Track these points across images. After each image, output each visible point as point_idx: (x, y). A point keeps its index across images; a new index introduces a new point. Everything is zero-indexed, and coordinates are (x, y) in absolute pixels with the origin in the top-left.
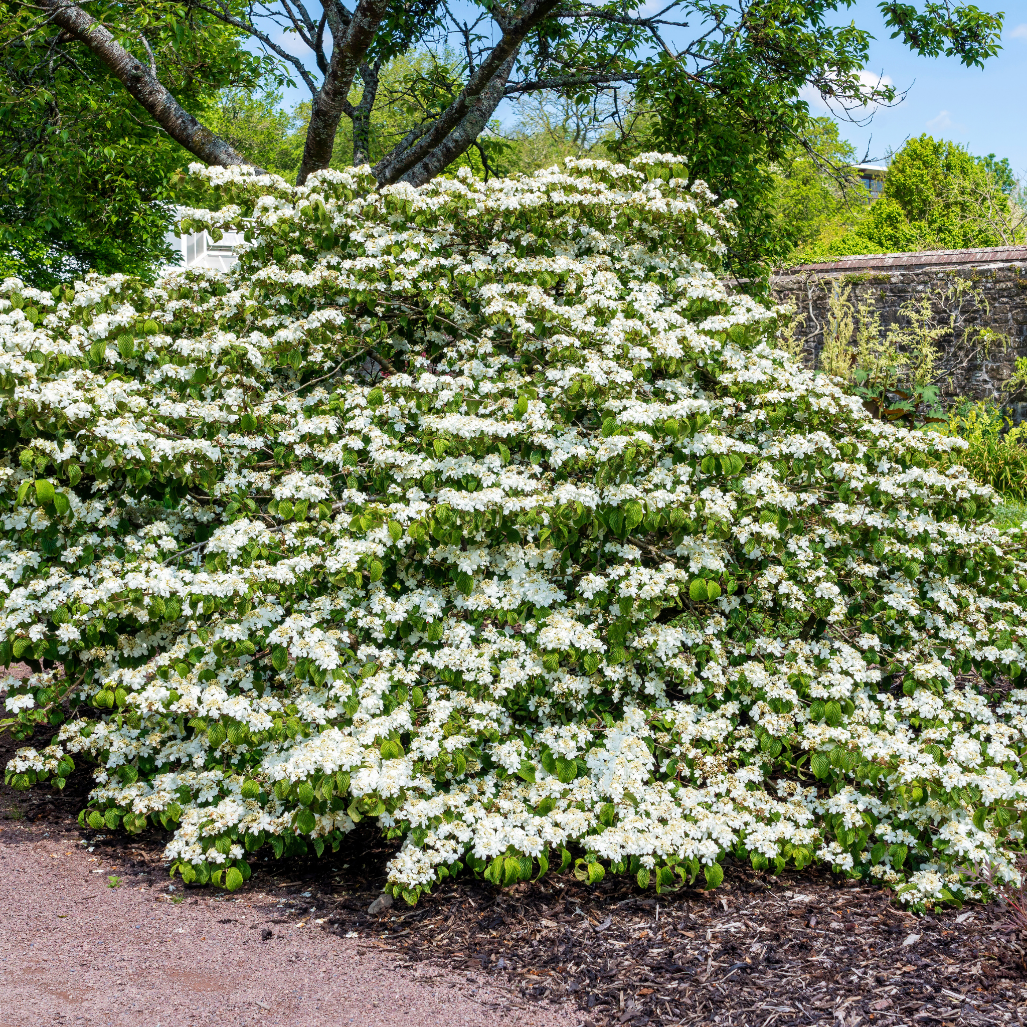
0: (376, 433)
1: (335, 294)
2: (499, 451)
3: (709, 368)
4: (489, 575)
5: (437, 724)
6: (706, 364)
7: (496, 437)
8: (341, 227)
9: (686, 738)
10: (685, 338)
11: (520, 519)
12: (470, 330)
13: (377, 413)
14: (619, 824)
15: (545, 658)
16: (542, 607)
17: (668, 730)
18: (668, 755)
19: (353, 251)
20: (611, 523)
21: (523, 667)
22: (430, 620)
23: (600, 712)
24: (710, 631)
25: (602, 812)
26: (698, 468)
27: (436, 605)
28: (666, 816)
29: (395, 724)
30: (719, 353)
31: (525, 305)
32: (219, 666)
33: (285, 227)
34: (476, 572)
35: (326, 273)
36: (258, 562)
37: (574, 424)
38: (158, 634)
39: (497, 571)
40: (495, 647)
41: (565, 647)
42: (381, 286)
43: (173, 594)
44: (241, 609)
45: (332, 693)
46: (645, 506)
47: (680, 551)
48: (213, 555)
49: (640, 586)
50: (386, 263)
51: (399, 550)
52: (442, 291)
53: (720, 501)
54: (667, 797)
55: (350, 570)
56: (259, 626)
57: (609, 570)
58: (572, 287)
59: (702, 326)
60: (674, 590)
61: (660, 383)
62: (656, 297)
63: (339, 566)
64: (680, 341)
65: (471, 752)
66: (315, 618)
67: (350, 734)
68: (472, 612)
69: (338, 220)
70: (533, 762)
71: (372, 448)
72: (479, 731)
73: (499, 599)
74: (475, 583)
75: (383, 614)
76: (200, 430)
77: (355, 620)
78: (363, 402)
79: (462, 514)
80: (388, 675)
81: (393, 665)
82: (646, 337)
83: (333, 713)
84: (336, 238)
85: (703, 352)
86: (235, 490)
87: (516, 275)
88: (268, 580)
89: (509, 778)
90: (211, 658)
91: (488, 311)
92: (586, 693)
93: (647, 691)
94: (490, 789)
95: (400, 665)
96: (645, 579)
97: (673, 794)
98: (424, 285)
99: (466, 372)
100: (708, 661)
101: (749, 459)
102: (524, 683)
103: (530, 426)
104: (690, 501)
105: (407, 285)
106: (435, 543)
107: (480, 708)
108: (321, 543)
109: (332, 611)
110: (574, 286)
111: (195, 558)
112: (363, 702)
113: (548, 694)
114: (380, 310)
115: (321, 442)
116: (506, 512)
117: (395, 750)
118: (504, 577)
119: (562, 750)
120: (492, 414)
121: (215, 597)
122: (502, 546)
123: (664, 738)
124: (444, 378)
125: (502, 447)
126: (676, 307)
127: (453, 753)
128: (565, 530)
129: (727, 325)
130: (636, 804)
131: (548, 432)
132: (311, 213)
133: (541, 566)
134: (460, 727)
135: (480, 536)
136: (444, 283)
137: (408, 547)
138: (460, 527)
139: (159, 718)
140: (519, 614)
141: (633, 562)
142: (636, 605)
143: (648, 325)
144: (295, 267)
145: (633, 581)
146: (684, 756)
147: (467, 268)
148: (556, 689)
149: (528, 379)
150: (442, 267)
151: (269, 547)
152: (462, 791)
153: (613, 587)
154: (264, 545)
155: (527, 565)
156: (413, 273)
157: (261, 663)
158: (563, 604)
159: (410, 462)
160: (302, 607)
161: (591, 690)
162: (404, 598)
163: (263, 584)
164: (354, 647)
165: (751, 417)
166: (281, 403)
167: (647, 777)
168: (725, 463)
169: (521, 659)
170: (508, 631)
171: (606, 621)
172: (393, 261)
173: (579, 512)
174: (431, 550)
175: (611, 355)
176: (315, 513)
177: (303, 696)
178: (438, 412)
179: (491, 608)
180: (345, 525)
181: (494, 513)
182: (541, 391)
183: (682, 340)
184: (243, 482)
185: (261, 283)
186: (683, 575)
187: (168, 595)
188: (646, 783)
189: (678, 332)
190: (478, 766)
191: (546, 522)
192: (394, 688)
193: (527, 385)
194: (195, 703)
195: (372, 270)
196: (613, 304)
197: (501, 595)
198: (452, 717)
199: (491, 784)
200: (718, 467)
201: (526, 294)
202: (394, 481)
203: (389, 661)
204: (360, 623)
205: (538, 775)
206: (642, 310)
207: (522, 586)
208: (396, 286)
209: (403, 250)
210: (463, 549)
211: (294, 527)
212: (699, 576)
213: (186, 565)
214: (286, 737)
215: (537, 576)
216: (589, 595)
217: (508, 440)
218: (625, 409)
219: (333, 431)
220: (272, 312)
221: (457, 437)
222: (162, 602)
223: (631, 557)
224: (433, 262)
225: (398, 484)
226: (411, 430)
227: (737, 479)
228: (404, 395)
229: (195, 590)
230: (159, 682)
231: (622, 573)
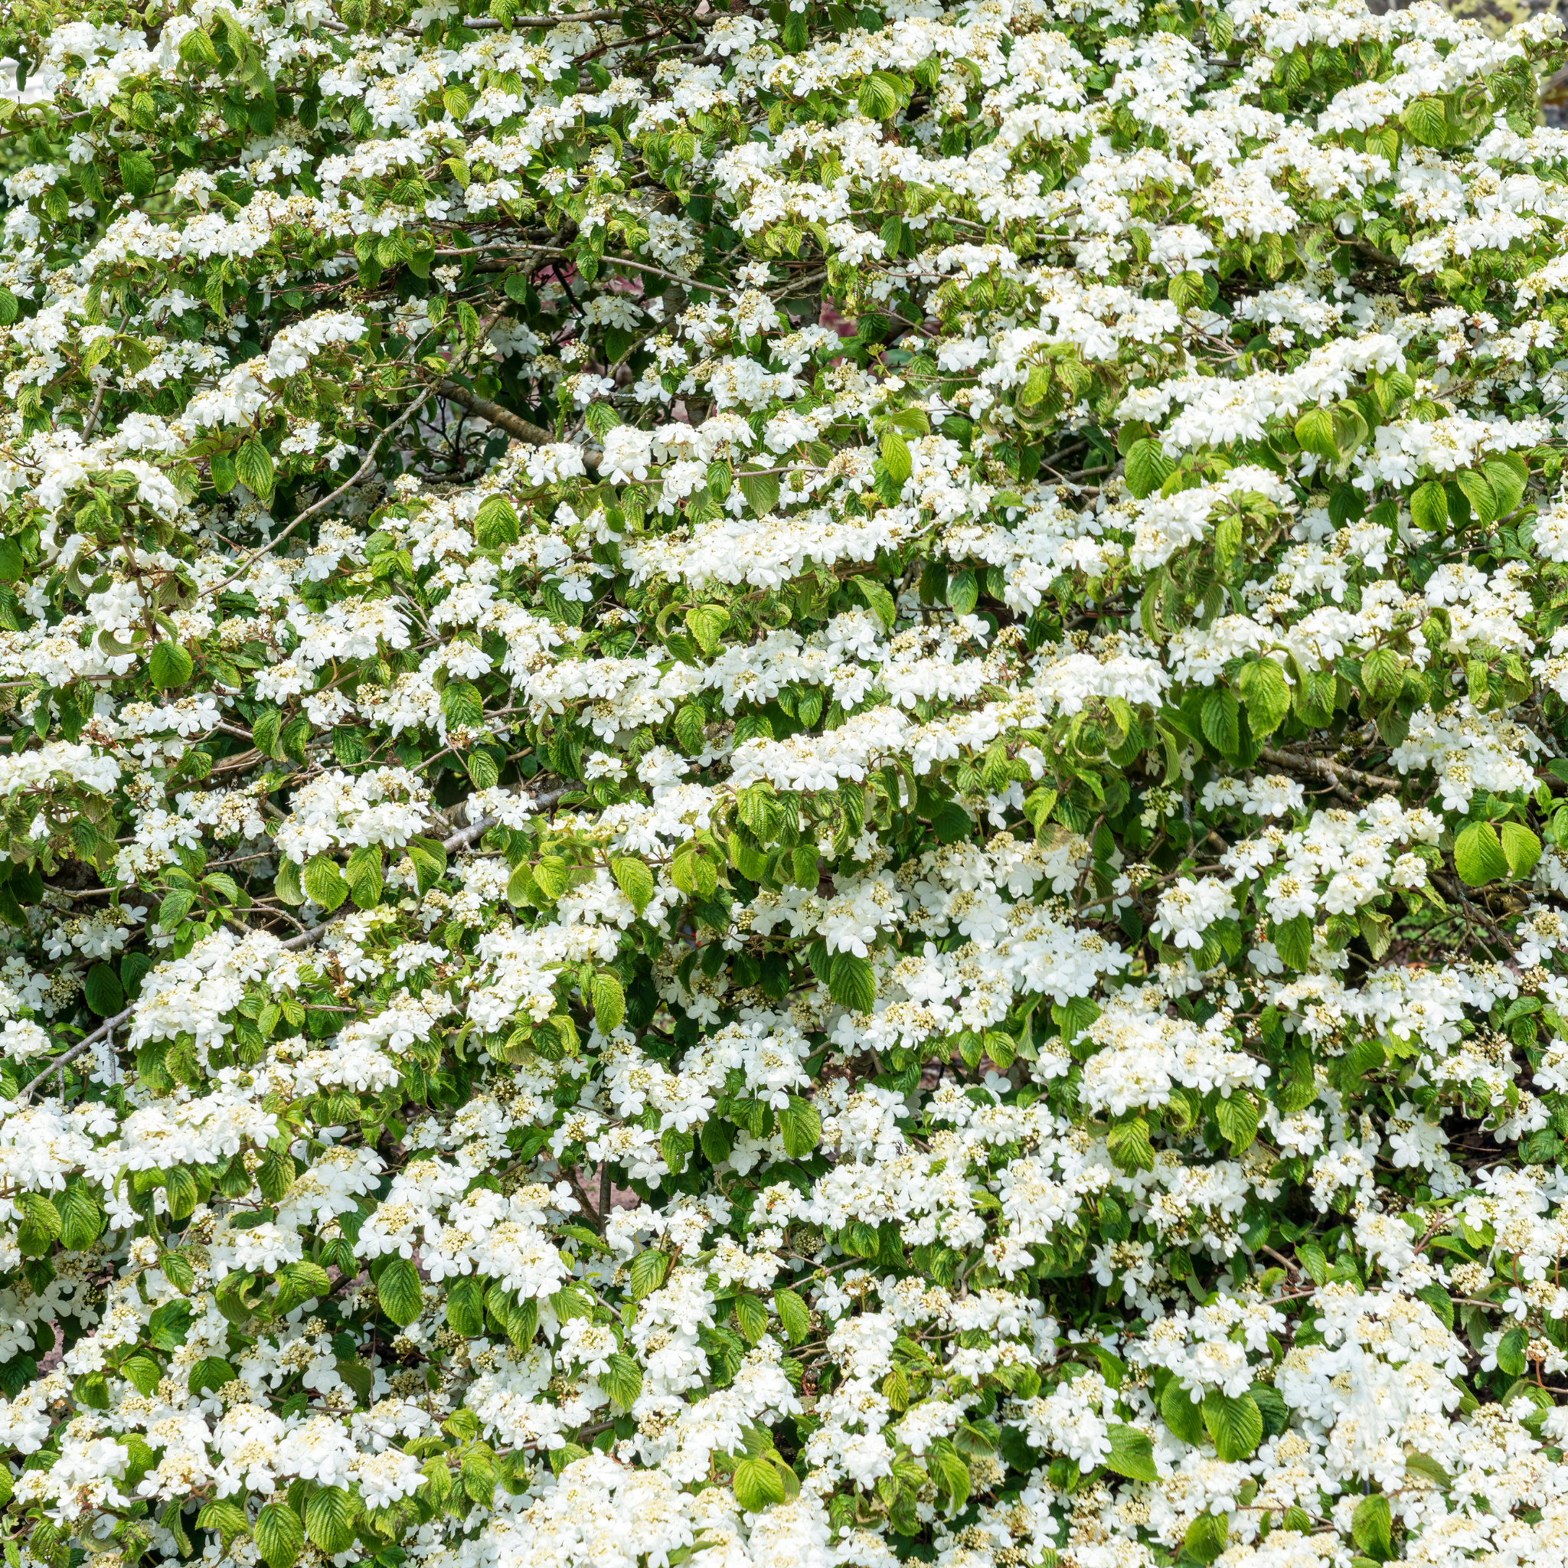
0: (514, 620)
1: (318, 256)
2: (861, 599)
3: (1371, 234)
4: (909, 943)
5: (866, 1383)
6: (1360, 226)
7: (845, 566)
8: (291, 65)
9: (1534, 1268)
10: (1290, 170)
11: (965, 778)
12: (699, 275)
13: (508, 565)
14: (1412, 1549)
15: (1113, 1139)
16: (1074, 1001)
17: (1481, 1254)
18: (1494, 1320)
19: (337, 124)
20: (1209, 732)
21: (1057, 1175)
22: (781, 1101)
23: (1288, 1250)
24: (1530, 956)
25: (1359, 1524)
26: (1402, 518)
27: (789, 1059)
28: (1532, 1498)
29: (754, 1407)
30: (1388, 186)
31: (842, 184)
32: (237, 1343)
33: (145, 101)
34: (875, 946)
35: (281, 209)
36: (284, 1046)
37: (1045, 477)
38: (52, 1289)
39: (927, 927)
40: (971, 1137)
41: (1159, 1097)
42: (437, 209)
43: (74, 1176)
44: (270, 1180)
45: (566, 1355)
46: (1291, 667)
47: (1404, 758)
48: (155, 1049)
49: (1322, 884)
50: (436, 143)
51: (653, 932)
52: (606, 186)
53: (1483, 601)
54: (1521, 1442)
55: (539, 1016)
56: (326, 1216)
57: (1228, 859)
58: (953, 99)
59: (1325, 122)
60: (1413, 871)
61: (1247, 307)
62: (1183, 69)
63: (505, 1012)
64: (1278, 183)
65: (974, 1439)
66: (470, 1164)
67: (636, 1461)
68: (886, 1055)
69: (281, 49)
70: (1139, 1425)
71: (515, 662)
72: (984, 1379)
73: (950, 1002)
74: (877, 972)
75: (652, 1113)
76: (41, 712)
77: (579, 1145)
78: (462, 541)
79: (807, 801)
80: (701, 1277)
81: (708, 1243)
82: (1184, 191)
83: (578, 1411)
84: (283, 96)
85: (1344, 194)
86: (171, 857)
87: (800, 102)
88: (324, 1091)
89: (1086, 1483)
90: (212, 1327)
91: (747, 223)
92: (1239, 1204)
93: (1399, 1161)
94: (1042, 1525)
95: (725, 1242)
96: (1330, 859)
97: (1534, 1429)
98: (554, 181)
99: (722, 399)
100: (1544, 1039)
101: (1534, 462)
102: (1072, 1220)
103: (931, 513)
104: (1405, 622)
105: (509, 192)
106: (746, 891)
107: (969, 1313)
108: (438, 954)
109: (512, 1134)
110: (961, 94)
111: (101, 1063)
112: (649, 1363)
113: (1138, 1232)
114: (447, 275)
115: (374, 679)
116: (922, 768)
117: (774, 1481)
118: (954, 939)
119: (1212, 1376)
120: (816, 501)
121: (194, 1167)
122: (928, 858)
123: (1476, 1278)
124: (666, 433)
125: (870, 589)
126: (1245, 84)
127: (928, 1453)
128: (1093, 781)
129: (1393, 105)
130: (1446, 1485)
131: (983, 520)
132: (208, 48)
133: (1043, 889)
134: (927, 1377)
135: (865, 847)
136: (605, 163)
137: (673, 913)
138: (808, 836)
139: (112, 1524)
140: (1016, 1031)
141: (1287, 822)
142: (1320, 934)
143: (1184, 156)
144: (190, 205)
145: (1300, 873)
146: (1537, 1315)
147: (662, 111)
148: (1159, 1214)
149: (894, 383)
150: (592, 119)
151: (305, 994)
152: (969, 1546)
153: (1248, 899)
154: (289, 995)
155: (1004, 893)
156: (514, 153)
157: (346, 1309)
158: (1125, 978)
159: (629, 682)
160: (427, 1141)
161: (1250, 1194)
162: (694, 1054)
163: (311, 1101)
164: (593, 1220)
165: (1515, 346)
166: (237, 587)
167: (1454, 1397)
168: (1474, 490)
169: (1047, 1153)
170: (995, 1085)
171: (1249, 997)
172: (454, 133)
173: (1123, 723)
174: (736, 908)
175: (1102, 269)
176: (406, 872)
177: (486, 1380)
178: (668, 525)
179: (938, 1036)
180: (492, 893)
181: (890, 776)
182: (936, 407)
183: (1282, 180)
184: (188, 832)
185: (112, 274)
186: (1428, 824)
187: (60, 1184)
188: (1454, 1416)
189: (1270, 159)
190: (998, 1470)
191: (1037, 770)
192: (724, 1307)
193: (894, 401)
194: (201, 1466)
195: (404, 173)
196: (1074, 123)
197: (954, 991)
198: (900, 1354)
199: (1043, 1510)
200: (1459, 505)
201: (836, 153)
202: (597, 743)
203: (697, 1237)
204: (596, 1152)
205: (1161, 1456)
206: (1158, 119)
207: (1005, 953)
208: (478, 199)
209: (474, 95)
210: (827, 890)
211: (357, 925)
212: (1472, 816)
213: (84, 1090)
214: (467, 1504)
215: (1040, 917)
216: (1189, 937)
217: (882, 567)
218: (1176, 407)
219: (400, 640)
220: (156, 341)
221: (744, 587)
222: (46, 1205)
223: (1279, 811)
224: (565, 112)
225: (609, 749)
226: (609, 591)
227: (1515, 524)
228: (572, 501)
229: (139, 1159)
230: (88, 1420)
231: (1266, 859)
